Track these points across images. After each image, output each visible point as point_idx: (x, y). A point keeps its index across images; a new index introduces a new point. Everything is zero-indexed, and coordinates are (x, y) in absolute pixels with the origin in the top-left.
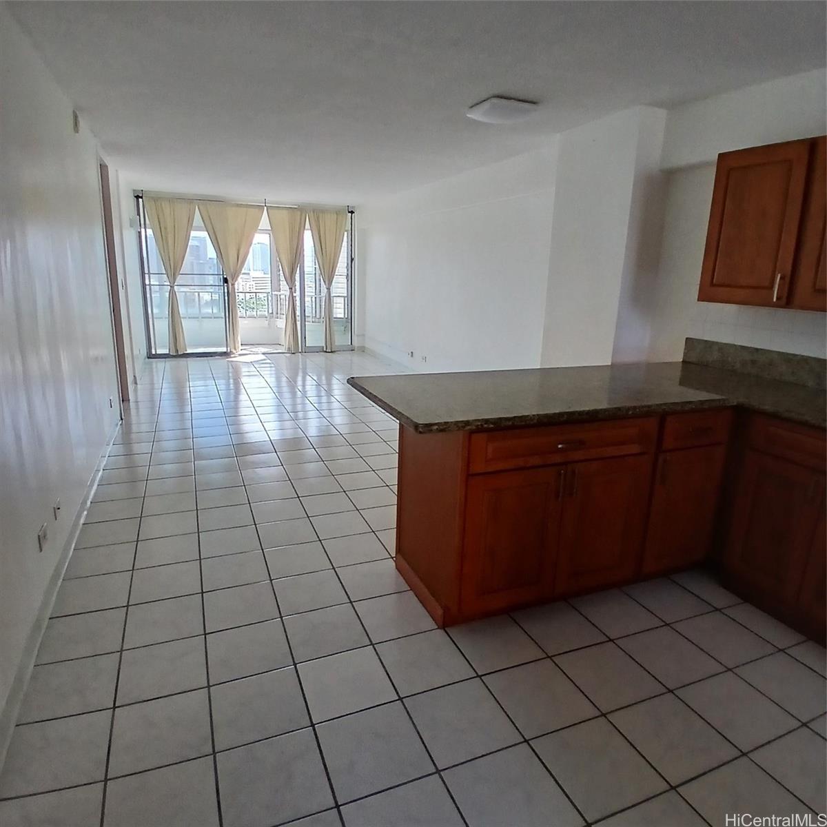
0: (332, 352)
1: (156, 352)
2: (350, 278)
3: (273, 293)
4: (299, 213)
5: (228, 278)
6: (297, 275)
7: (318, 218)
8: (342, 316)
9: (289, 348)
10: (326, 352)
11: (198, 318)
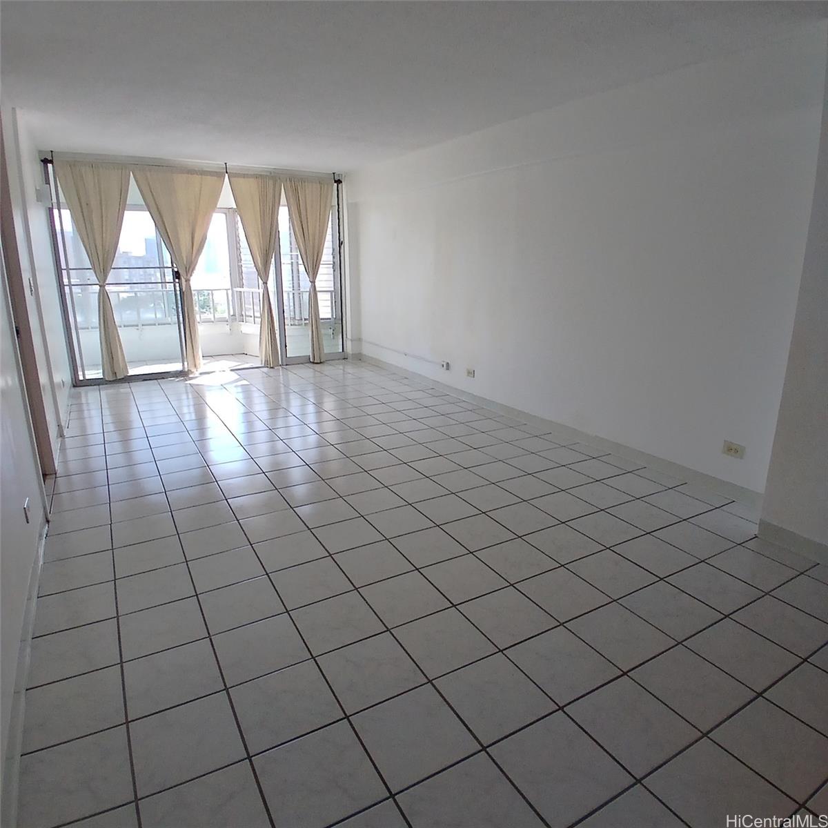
0: (321, 363)
1: (84, 377)
2: (338, 267)
3: (234, 289)
4: (271, 182)
5: (180, 271)
6: (271, 265)
7: (296, 190)
8: (330, 316)
9: (267, 361)
10: (313, 363)
11: (137, 326)
